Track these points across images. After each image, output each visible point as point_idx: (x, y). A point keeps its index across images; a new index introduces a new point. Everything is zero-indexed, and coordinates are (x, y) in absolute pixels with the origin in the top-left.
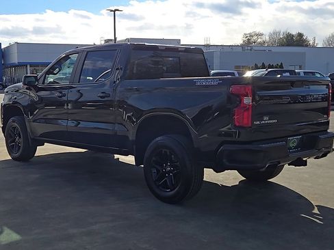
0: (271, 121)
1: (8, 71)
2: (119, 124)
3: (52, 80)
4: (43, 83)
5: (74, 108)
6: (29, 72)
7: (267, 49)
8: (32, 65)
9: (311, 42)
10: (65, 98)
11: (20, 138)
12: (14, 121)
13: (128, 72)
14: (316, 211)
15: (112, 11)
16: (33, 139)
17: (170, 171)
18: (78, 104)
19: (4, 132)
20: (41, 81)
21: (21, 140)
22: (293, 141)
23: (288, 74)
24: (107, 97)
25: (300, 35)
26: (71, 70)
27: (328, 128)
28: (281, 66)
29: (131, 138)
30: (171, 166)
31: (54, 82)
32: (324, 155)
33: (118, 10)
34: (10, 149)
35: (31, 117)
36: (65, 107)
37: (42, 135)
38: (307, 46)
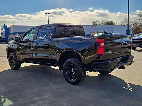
0: (111, 52)
1: (10, 36)
2: (53, 55)
3: (26, 39)
4: (23, 40)
5: (35, 49)
6: (18, 36)
7: (101, 26)
8: (19, 33)
9: (115, 24)
10: (31, 45)
11: (14, 60)
12: (12, 55)
13: (55, 35)
14: (129, 86)
15: (47, 14)
16: (20, 61)
17: (73, 72)
18: (36, 47)
19: (8, 59)
20: (22, 39)
21: (15, 61)
22: (119, 60)
23: (109, 35)
24: (47, 44)
25: (111, 21)
26: (33, 35)
27: (131, 54)
28: (106, 32)
29: (57, 60)
30: (73, 70)
31: (27, 39)
32: (130, 64)
33: (49, 13)
34: (11, 65)
35: (18, 53)
36: (32, 49)
37: (23, 60)
38: (114, 25)
